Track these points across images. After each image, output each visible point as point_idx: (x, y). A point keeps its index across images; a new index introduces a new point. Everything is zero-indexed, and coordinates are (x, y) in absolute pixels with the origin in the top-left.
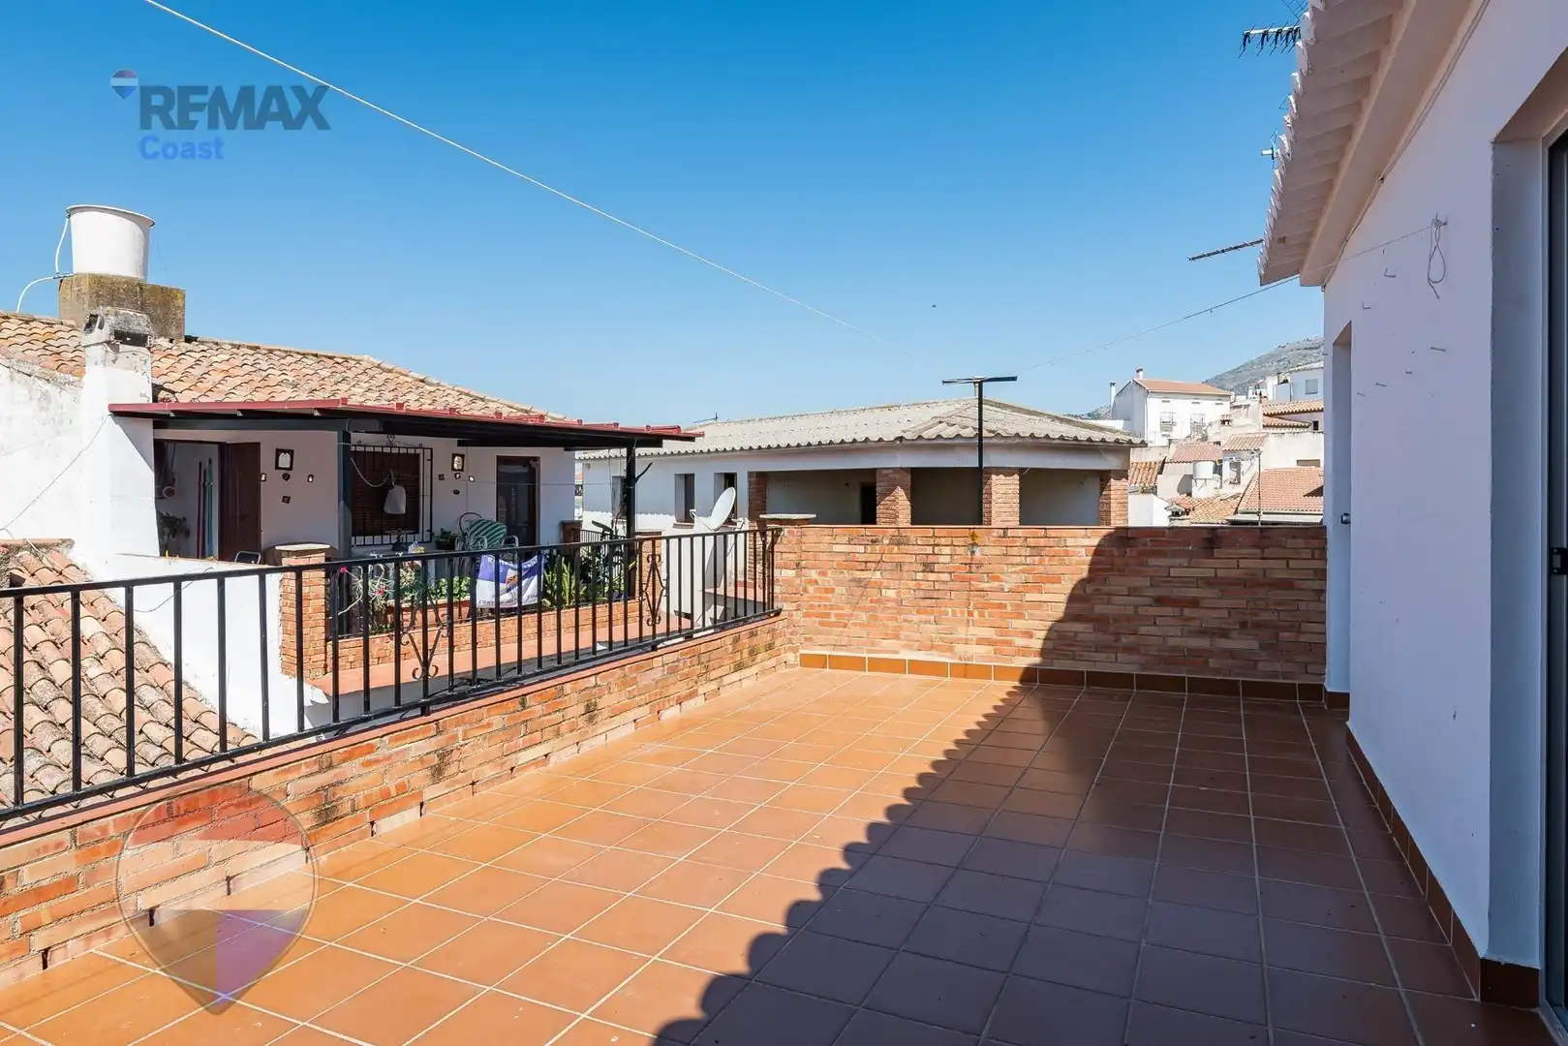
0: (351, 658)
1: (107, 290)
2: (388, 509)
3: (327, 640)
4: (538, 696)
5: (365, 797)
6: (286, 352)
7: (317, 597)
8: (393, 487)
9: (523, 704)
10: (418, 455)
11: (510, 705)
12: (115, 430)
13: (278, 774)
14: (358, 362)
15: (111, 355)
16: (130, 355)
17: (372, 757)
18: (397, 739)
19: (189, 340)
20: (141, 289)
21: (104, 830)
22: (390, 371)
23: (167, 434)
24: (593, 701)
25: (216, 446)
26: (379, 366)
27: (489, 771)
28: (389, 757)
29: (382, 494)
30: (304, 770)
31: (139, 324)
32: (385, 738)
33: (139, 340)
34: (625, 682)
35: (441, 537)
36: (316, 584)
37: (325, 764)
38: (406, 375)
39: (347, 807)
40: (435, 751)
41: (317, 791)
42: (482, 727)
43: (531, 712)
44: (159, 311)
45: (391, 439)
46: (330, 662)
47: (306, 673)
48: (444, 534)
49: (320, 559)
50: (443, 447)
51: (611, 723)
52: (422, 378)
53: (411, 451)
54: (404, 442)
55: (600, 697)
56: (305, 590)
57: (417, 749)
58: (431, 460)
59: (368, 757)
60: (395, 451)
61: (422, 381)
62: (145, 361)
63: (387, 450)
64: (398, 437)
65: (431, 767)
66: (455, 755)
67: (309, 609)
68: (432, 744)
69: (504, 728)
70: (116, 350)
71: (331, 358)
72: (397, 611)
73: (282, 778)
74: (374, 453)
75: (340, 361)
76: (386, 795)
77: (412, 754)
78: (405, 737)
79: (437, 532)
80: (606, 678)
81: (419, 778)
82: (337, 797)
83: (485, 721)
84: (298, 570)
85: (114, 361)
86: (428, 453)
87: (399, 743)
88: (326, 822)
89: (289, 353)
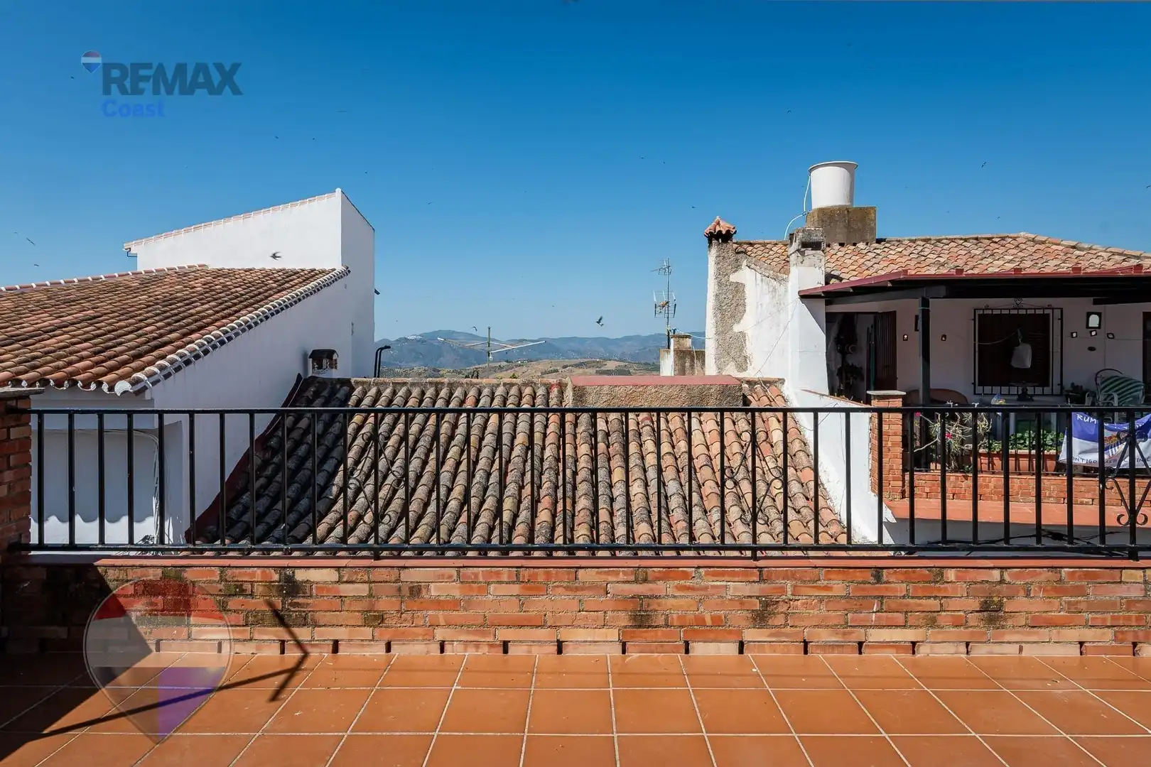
0: (927, 490)
1: (828, 216)
2: (1014, 364)
3: (904, 470)
4: (902, 573)
5: (679, 617)
6: (949, 239)
7: (895, 434)
8: (1018, 345)
9: (878, 578)
10: (1048, 315)
11: (858, 574)
12: (802, 308)
13: (597, 573)
14: (1014, 239)
15: (800, 259)
16: (811, 257)
17: (688, 583)
18: (714, 575)
19: (879, 241)
20: (848, 211)
21: (476, 575)
22: (1043, 243)
23: (837, 308)
24: (996, 599)
25: (872, 316)
26: (1033, 240)
27: (825, 636)
28: (706, 588)
29: (1008, 351)
30: (621, 577)
31: (817, 236)
32: (701, 570)
33: (816, 246)
34: (1058, 589)
35: (1072, 392)
36: (894, 424)
37: (641, 577)
38: (1059, 244)
39: (661, 621)
40: (757, 597)
41: (632, 597)
42: (819, 588)
43: (887, 589)
44: (859, 224)
45: (1018, 302)
46: (907, 489)
47: (885, 494)
48: (1075, 388)
49: (898, 403)
50: (1073, 307)
51: (1029, 634)
52: (1073, 243)
53: (1039, 312)
54: (1032, 304)
55: (1009, 598)
56: (885, 428)
57: (735, 588)
58: (1061, 319)
59: (682, 582)
60: (1022, 312)
61: (1074, 247)
62: (821, 260)
63: (1015, 312)
64: (1025, 300)
65: (753, 611)
66: (782, 608)
67: (888, 443)
68: (756, 589)
69: (847, 597)
70: (803, 254)
71: (989, 239)
72: (975, 453)
73: (603, 577)
74: (1001, 315)
75: (997, 240)
76: (701, 622)
77: (731, 592)
78: (723, 574)
79: (1067, 386)
80: (1017, 577)
81: (739, 617)
82: (651, 608)
83: (823, 583)
84: (880, 411)
85: (802, 263)
86: (1057, 313)
87: (717, 578)
88: (640, 627)
89: (952, 240)
